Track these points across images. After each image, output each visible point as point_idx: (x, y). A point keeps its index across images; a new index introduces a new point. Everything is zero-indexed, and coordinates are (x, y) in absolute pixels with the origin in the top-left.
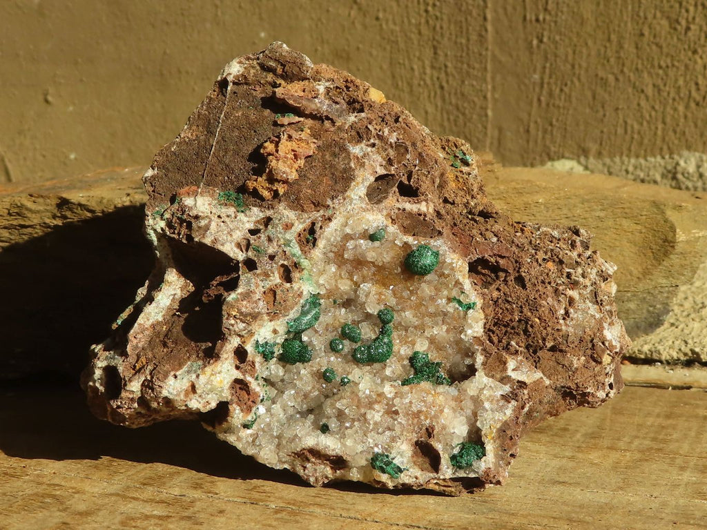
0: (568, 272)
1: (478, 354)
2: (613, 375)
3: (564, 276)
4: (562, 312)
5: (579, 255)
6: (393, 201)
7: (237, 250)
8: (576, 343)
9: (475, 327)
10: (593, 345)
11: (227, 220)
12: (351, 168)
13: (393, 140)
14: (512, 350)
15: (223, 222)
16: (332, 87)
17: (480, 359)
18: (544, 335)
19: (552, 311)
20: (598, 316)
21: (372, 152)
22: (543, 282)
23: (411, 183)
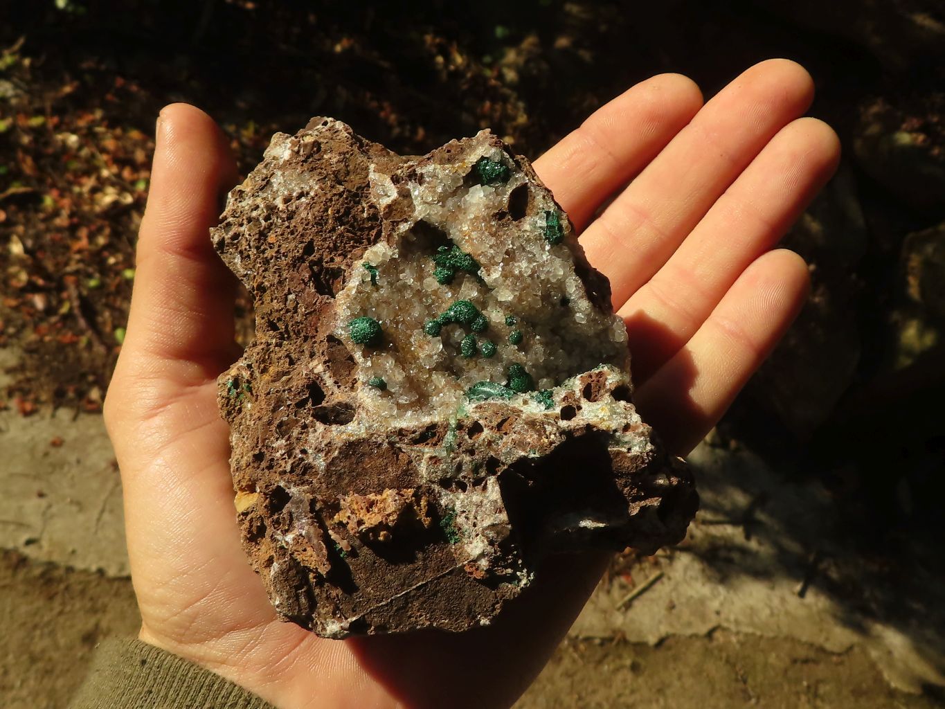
0: (266, 221)
1: (401, 231)
2: (315, 128)
3: (271, 221)
4: (303, 199)
5: (241, 225)
6: (336, 395)
7: (490, 487)
8: (319, 171)
9: (381, 251)
10: (308, 157)
11: (471, 517)
12: (340, 453)
13: (283, 442)
14: (372, 211)
15: (476, 518)
16: (279, 532)
17: (404, 227)
18: (337, 197)
19: (310, 206)
20: (279, 173)
21: (311, 447)
22: (292, 233)
23: (307, 396)
